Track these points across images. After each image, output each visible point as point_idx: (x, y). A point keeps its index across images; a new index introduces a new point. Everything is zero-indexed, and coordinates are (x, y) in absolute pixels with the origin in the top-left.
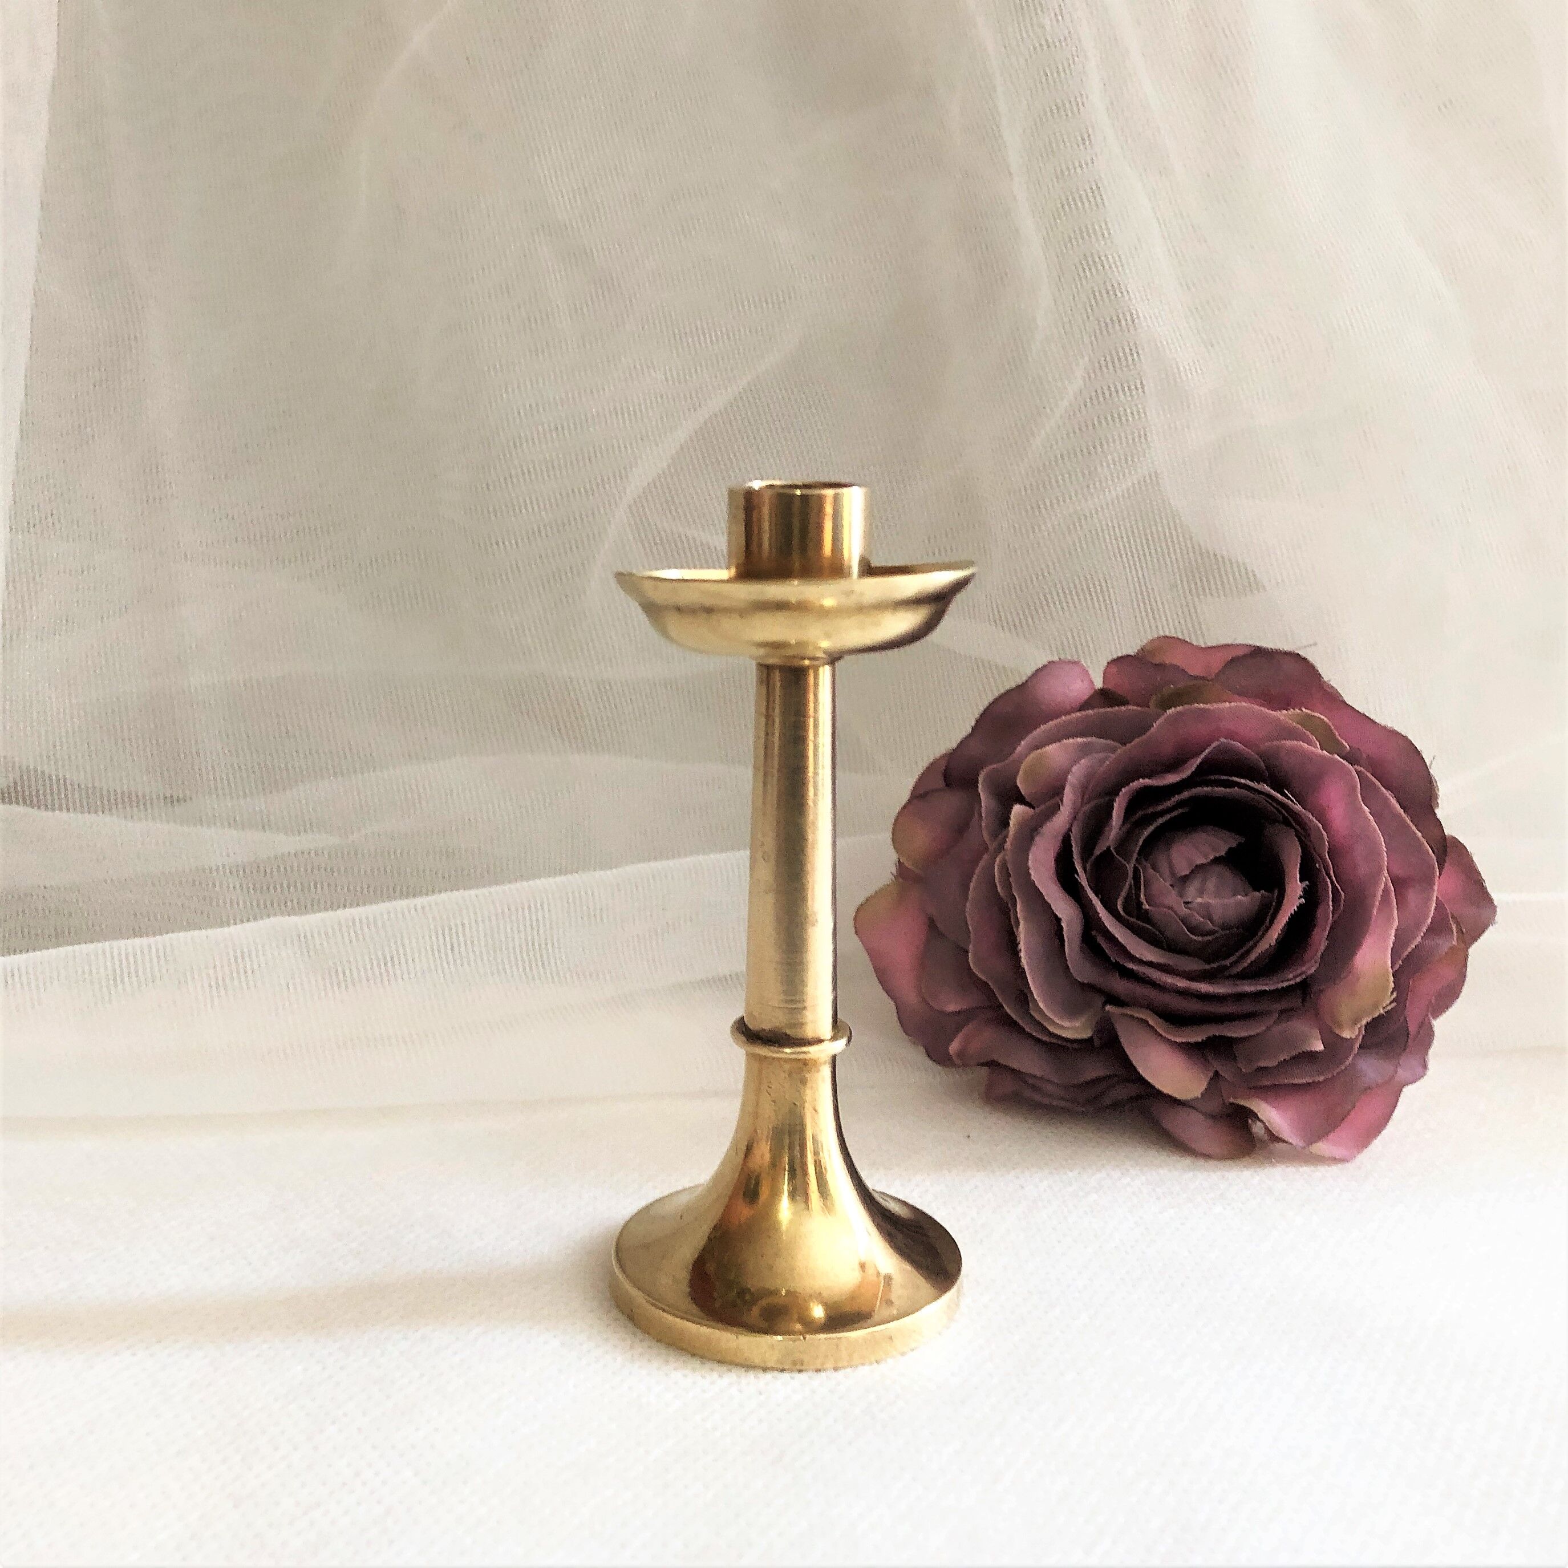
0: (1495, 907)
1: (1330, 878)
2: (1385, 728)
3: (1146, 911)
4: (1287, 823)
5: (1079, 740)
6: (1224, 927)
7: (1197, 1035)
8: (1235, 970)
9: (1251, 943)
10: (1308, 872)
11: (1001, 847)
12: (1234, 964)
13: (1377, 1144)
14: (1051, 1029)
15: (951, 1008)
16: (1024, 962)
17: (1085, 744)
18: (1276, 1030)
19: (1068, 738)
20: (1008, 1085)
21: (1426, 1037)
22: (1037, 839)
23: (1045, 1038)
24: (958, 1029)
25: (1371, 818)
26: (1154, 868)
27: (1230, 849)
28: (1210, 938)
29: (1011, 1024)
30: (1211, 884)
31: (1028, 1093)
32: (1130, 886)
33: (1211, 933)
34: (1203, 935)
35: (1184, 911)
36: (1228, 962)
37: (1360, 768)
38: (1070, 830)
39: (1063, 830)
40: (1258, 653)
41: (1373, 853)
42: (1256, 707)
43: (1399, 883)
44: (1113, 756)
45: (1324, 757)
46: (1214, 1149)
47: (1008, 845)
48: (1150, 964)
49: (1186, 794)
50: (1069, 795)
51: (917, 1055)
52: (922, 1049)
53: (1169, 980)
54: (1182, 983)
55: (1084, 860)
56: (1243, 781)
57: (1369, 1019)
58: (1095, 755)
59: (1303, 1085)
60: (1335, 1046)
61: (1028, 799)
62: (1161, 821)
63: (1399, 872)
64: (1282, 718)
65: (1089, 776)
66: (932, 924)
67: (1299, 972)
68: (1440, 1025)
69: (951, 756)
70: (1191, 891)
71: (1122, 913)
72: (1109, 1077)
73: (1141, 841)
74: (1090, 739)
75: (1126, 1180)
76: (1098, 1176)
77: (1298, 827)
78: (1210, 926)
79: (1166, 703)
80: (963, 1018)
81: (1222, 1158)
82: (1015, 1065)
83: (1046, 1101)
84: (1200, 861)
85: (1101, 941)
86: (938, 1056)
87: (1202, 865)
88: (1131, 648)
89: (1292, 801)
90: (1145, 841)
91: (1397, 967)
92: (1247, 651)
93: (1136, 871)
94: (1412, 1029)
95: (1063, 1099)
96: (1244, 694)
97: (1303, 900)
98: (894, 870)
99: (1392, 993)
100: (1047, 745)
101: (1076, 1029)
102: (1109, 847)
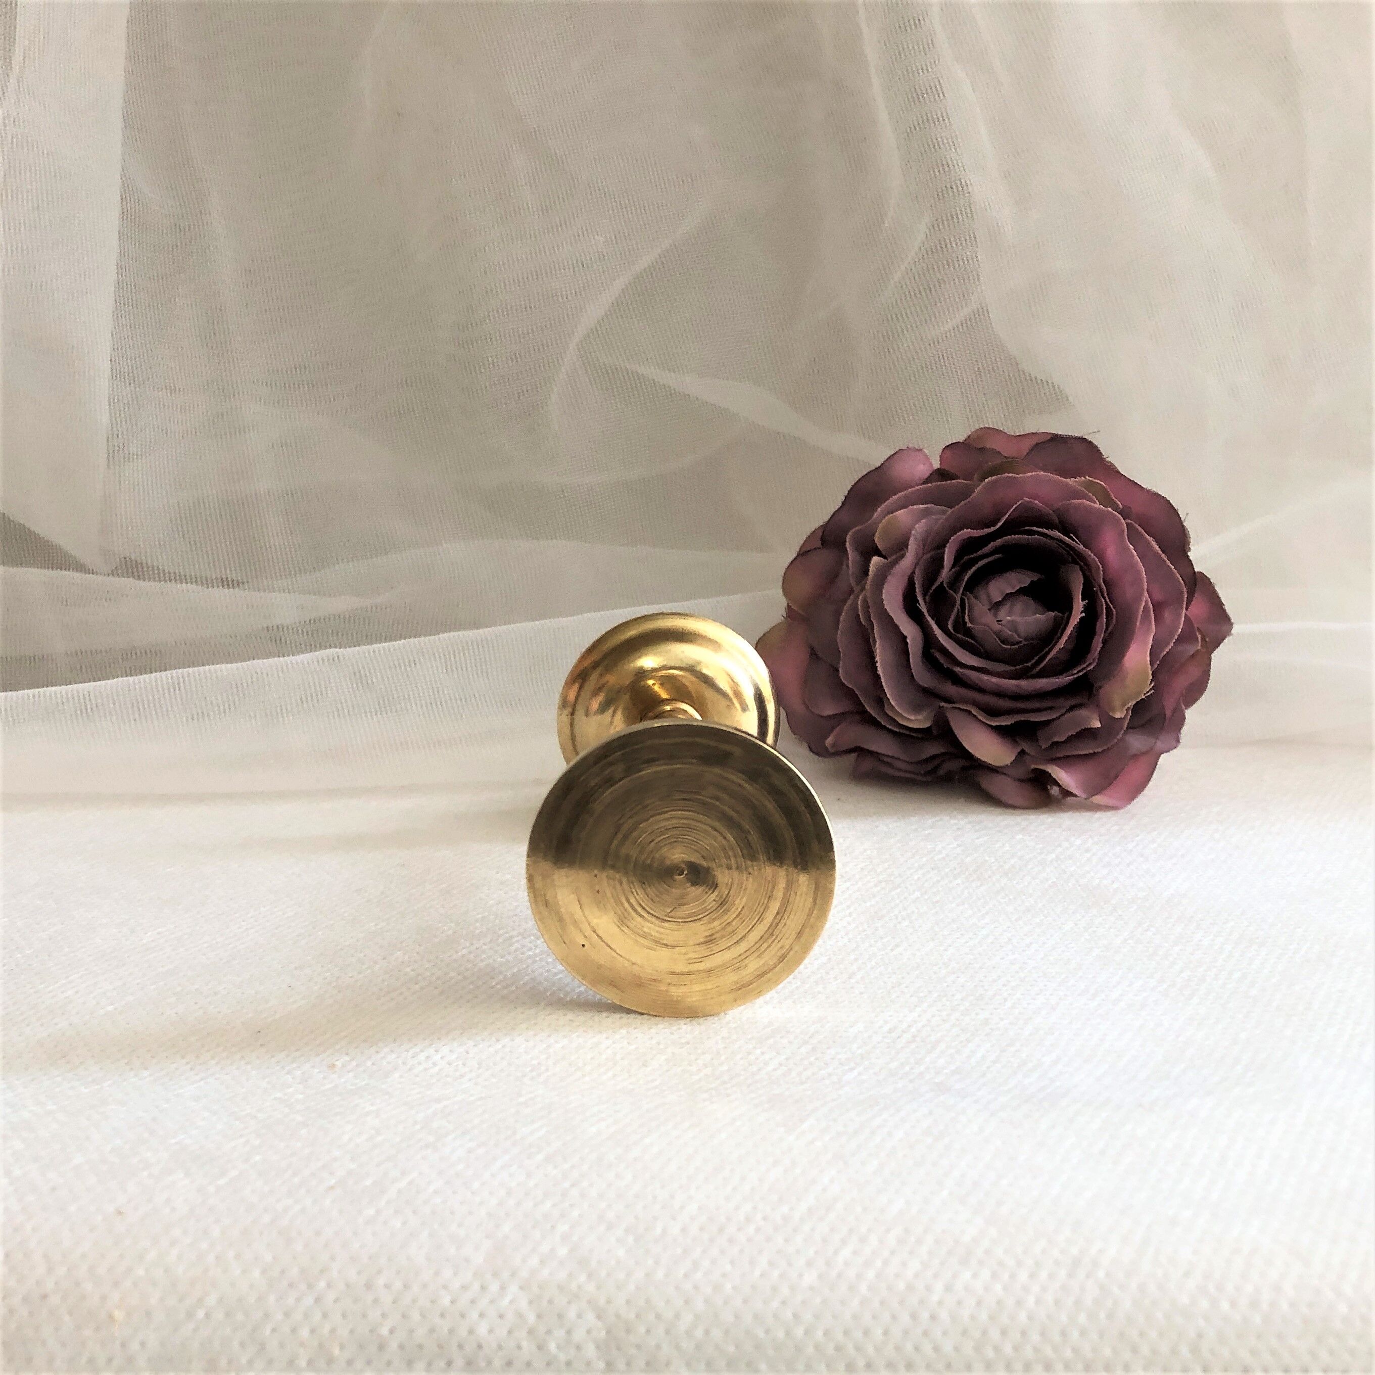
0: (1232, 624)
1: (1105, 599)
2: (1148, 491)
3: (969, 628)
4: (1076, 561)
5: (921, 506)
6: (1026, 639)
7: (1006, 721)
8: (1034, 672)
9: (1047, 649)
10: (1089, 593)
11: (863, 589)
12: (1034, 666)
14: (901, 721)
15: (829, 711)
16: (880, 670)
17: (925, 509)
18: (1069, 716)
19: (911, 505)
21: (1180, 721)
22: (889, 579)
23: (896, 729)
24: (832, 728)
25: (1135, 554)
26: (977, 599)
27: (1030, 583)
28: (1016, 646)
29: (871, 721)
30: (1018, 608)
31: (885, 770)
32: (958, 611)
33: (1018, 643)
34: (1012, 644)
35: (997, 627)
36: (1028, 665)
37: (1129, 521)
38: (913, 573)
39: (909, 572)
40: (1056, 439)
41: (1138, 580)
42: (1051, 476)
43: (1158, 607)
44: (944, 517)
45: (1101, 510)
46: (1019, 801)
47: (868, 587)
48: (973, 668)
49: (999, 542)
50: (912, 542)
51: (802, 750)
52: (805, 744)
53: (984, 679)
54: (994, 681)
55: (924, 595)
56: (1040, 530)
57: (1134, 703)
58: (932, 516)
59: (1085, 755)
60: (1110, 724)
61: (884, 553)
62: (981, 563)
63: (1158, 596)
64: (1070, 483)
65: (928, 533)
66: (812, 652)
67: (1081, 668)
68: (1190, 713)
69: (825, 526)
70: (1003, 613)
71: (952, 631)
72: (945, 753)
73: (966, 579)
74: (928, 505)
75: (952, 822)
77: (1082, 563)
78: (1016, 638)
79: (986, 475)
80: (835, 720)
81: (1027, 808)
82: (874, 749)
83: (897, 774)
84: (1010, 591)
85: (937, 653)
86: (818, 749)
87: (1010, 594)
88: (960, 437)
89: (1076, 542)
90: (969, 579)
91: (1156, 666)
92: (1048, 437)
93: (962, 601)
94: (1168, 713)
95: (909, 772)
96: (1045, 467)
97: (1084, 615)
98: (784, 612)
99: (1151, 683)
100: (897, 510)
101: (919, 721)
102: (942, 584)
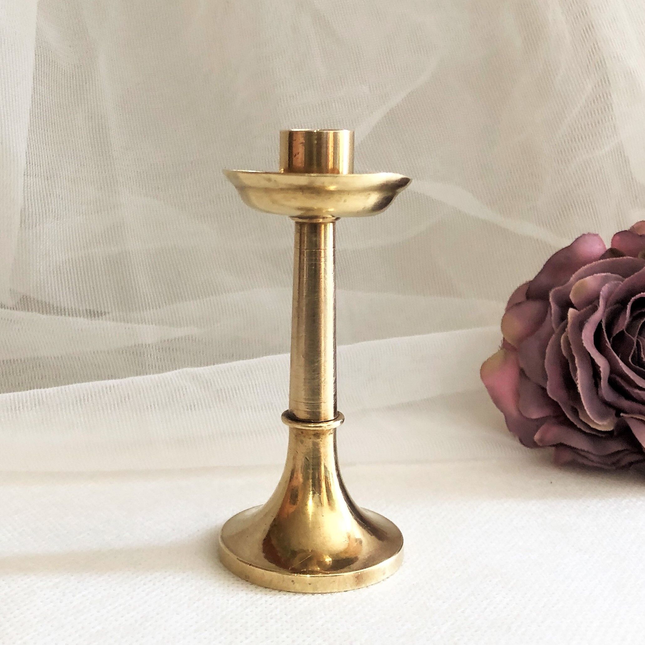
3: (644, 361)
5: (603, 274)
11: (564, 330)
14: (592, 426)
15: (535, 416)
16: (579, 390)
17: (607, 277)
19: (597, 273)
20: (567, 456)
22: (586, 325)
23: (588, 431)
24: (538, 427)
29: (571, 425)
31: (581, 460)
32: (635, 350)
39: (599, 321)
44: (622, 283)
47: (568, 329)
50: (601, 302)
52: (517, 439)
55: (610, 337)
58: (612, 282)
61: (575, 305)
65: (610, 293)
66: (522, 373)
69: (531, 284)
71: (631, 363)
72: (624, 450)
73: (640, 326)
74: (608, 274)
80: (540, 422)
82: (573, 444)
83: (590, 464)
85: (619, 378)
86: (527, 442)
88: (627, 227)
90: (642, 326)
93: (638, 342)
95: (599, 463)
98: (500, 344)
100: (585, 277)
101: (604, 425)
102: (623, 330)
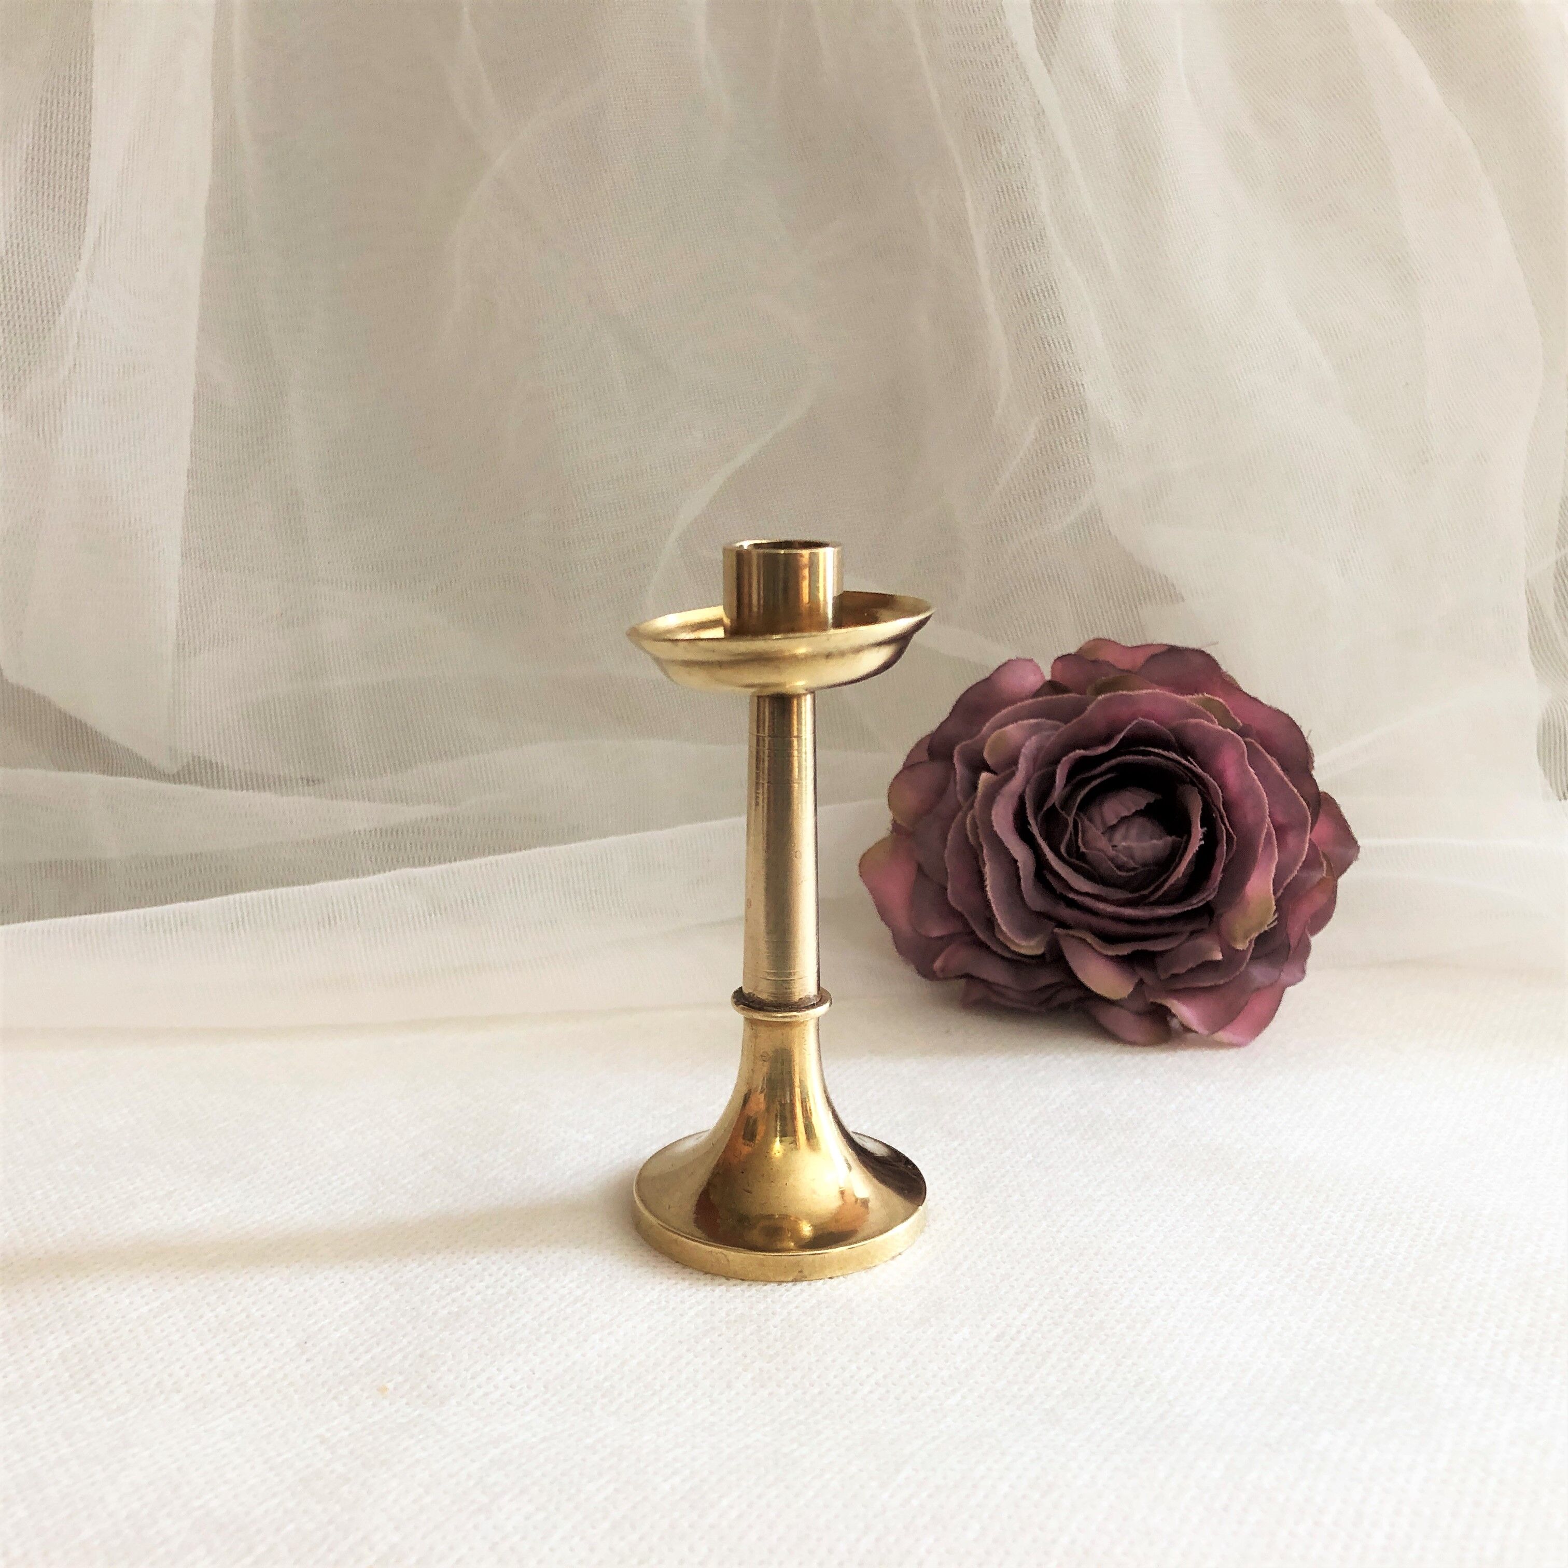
0: (1359, 847)
1: (1225, 824)
2: (1270, 708)
3: (1083, 853)
4: (1194, 785)
5: (1031, 721)
6: (1144, 865)
7: (1125, 950)
8: (1152, 899)
9: (1164, 877)
10: (1208, 820)
11: (972, 806)
12: (1153, 893)
13: (1267, 1033)
14: (1013, 947)
15: (936, 932)
16: (990, 895)
17: (1037, 724)
18: (1189, 944)
19: (1023, 719)
20: (980, 993)
21: (1304, 950)
22: (998, 798)
23: (1008, 955)
24: (941, 951)
25: (1256, 777)
26: (1091, 821)
27: (1148, 805)
28: (1132, 874)
29: (981, 945)
30: (1134, 832)
31: (995, 999)
32: (1071, 834)
33: (1134, 869)
34: (1129, 870)
35: (1112, 852)
36: (1146, 892)
37: (1248, 739)
38: (1024, 791)
39: (1020, 790)
40: (1172, 650)
41: (1259, 805)
42: (1168, 693)
43: (1281, 830)
44: (1057, 733)
45: (1220, 731)
46: (1137, 1037)
47: (976, 805)
48: (1087, 894)
49: (1113, 762)
50: (1023, 765)
51: (908, 972)
52: (913, 967)
53: (1101, 906)
54: (1110, 909)
55: (1035, 814)
56: (1156, 750)
57: (1257, 934)
58: (1044, 732)
59: (1207, 988)
60: (1232, 956)
61: (992, 768)
62: (1095, 783)
63: (1280, 819)
64: (1188, 701)
65: (1039, 749)
66: (920, 869)
67: (1201, 898)
68: (1316, 940)
69: (932, 736)
70: (1118, 835)
71: (1065, 855)
72: (1057, 984)
73: (1079, 800)
74: (1040, 720)
75: (1069, 1061)
76: (1048, 1058)
77: (1200, 787)
78: (1132, 864)
79: (1099, 691)
80: (945, 941)
81: (1146, 1044)
82: (984, 976)
83: (1009, 1004)
84: (1126, 813)
85: (1050, 877)
86: (926, 972)
87: (1126, 817)
88: (1072, 648)
89: (1195, 766)
90: (1082, 798)
91: (1279, 894)
92: (1163, 649)
93: (1076, 823)
94: (1293, 942)
95: (1020, 1001)
96: (1161, 683)
97: (1203, 842)
98: (890, 826)
99: (1274, 914)
100: (1006, 725)
101: (1031, 947)
102: (1054, 803)
